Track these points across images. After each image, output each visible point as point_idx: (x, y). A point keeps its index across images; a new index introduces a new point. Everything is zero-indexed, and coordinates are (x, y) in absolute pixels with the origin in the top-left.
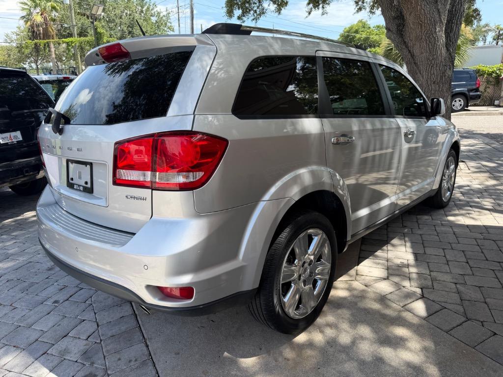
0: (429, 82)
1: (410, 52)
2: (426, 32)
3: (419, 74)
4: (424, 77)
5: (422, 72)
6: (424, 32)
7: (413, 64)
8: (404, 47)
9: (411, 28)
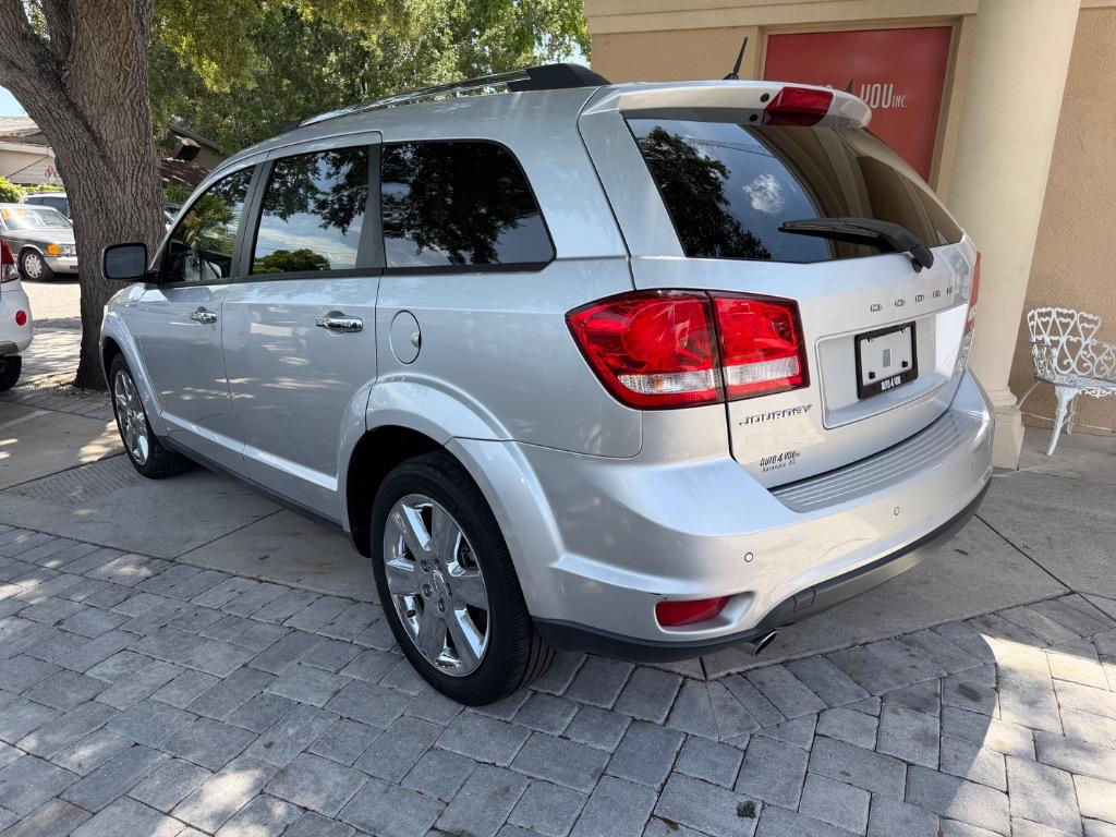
0: (140, 204)
1: (88, 128)
2: (133, 92)
3: (114, 183)
4: (128, 189)
5: (121, 179)
6: (131, 90)
7: (96, 158)
8: (68, 116)
9: (96, 74)
